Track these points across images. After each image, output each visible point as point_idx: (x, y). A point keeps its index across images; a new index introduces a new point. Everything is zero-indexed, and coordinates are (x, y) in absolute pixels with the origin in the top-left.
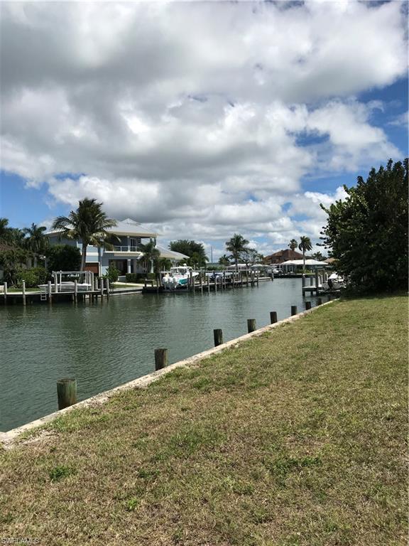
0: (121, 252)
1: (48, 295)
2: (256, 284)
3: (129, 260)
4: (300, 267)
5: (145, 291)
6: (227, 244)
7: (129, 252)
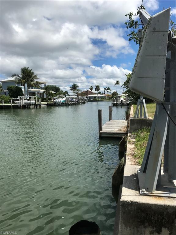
0: (34, 89)
1: (21, 105)
2: (85, 103)
3: (36, 93)
4: (95, 97)
5: (48, 105)
6: (70, 87)
7: (36, 89)
